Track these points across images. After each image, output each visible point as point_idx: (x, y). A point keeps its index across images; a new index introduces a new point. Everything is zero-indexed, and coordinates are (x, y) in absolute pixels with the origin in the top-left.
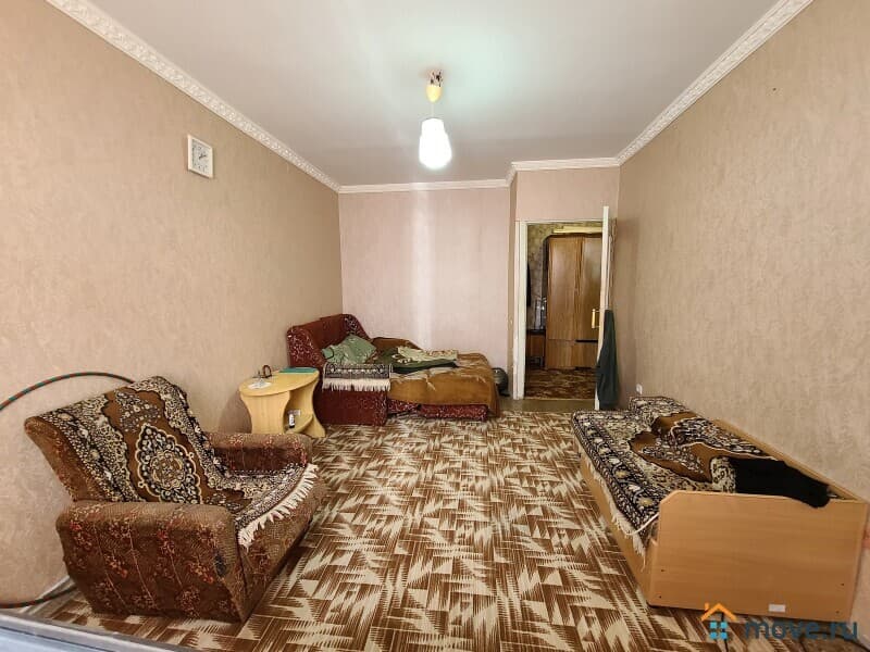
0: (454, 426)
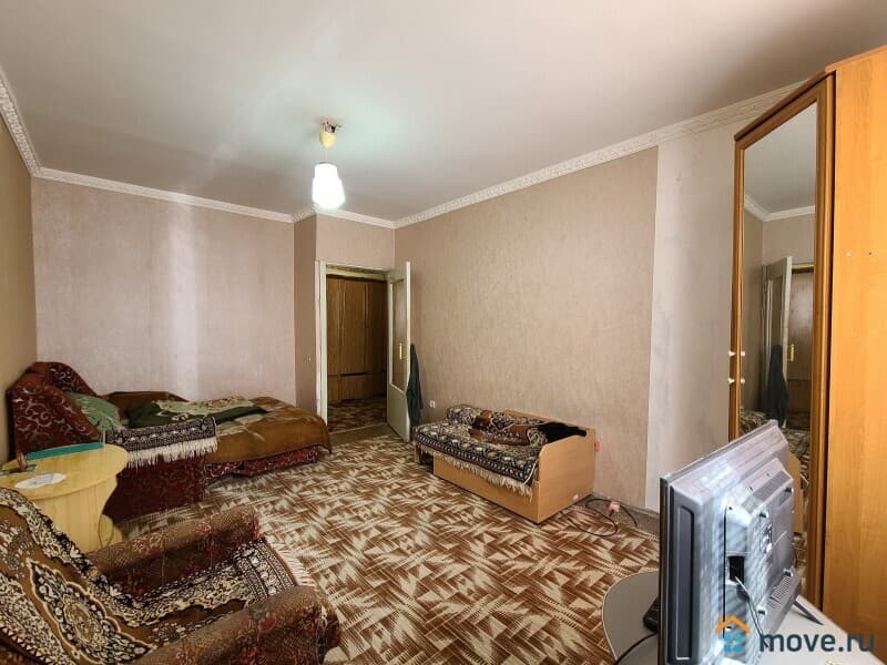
0: (291, 475)
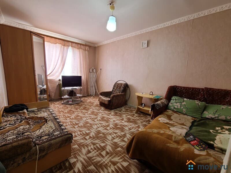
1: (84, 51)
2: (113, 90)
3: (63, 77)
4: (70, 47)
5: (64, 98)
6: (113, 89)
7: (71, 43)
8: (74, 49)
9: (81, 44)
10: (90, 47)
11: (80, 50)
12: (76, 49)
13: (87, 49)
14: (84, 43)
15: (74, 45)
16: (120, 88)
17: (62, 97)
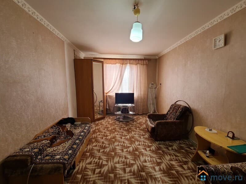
1: (143, 65)
2: (167, 113)
3: (116, 94)
4: (128, 65)
5: (117, 115)
6: (168, 111)
7: (129, 60)
8: (132, 65)
9: (139, 60)
10: (149, 60)
11: (138, 65)
12: (134, 65)
13: (145, 63)
14: (143, 58)
15: (132, 61)
16: (176, 112)
17: (115, 113)
